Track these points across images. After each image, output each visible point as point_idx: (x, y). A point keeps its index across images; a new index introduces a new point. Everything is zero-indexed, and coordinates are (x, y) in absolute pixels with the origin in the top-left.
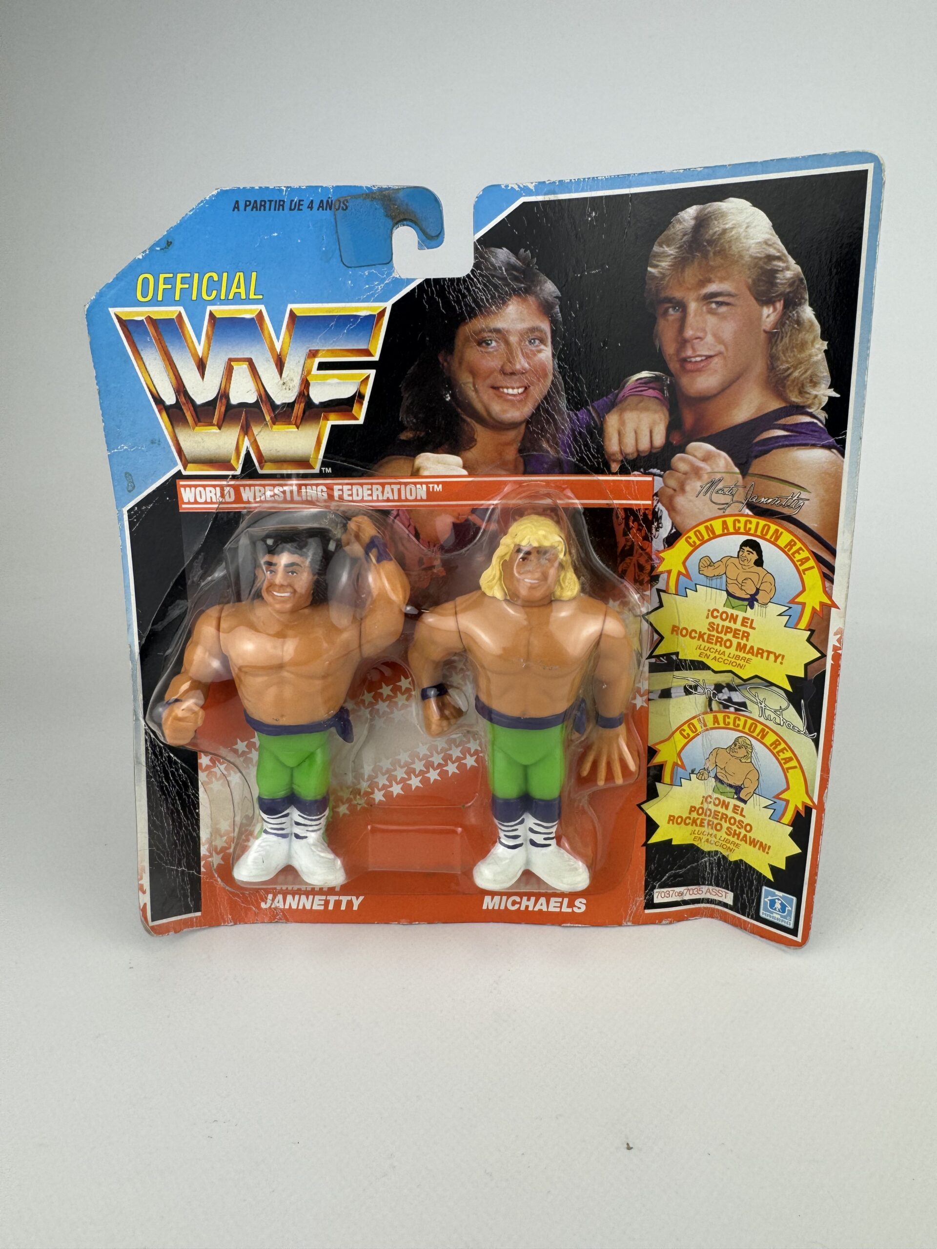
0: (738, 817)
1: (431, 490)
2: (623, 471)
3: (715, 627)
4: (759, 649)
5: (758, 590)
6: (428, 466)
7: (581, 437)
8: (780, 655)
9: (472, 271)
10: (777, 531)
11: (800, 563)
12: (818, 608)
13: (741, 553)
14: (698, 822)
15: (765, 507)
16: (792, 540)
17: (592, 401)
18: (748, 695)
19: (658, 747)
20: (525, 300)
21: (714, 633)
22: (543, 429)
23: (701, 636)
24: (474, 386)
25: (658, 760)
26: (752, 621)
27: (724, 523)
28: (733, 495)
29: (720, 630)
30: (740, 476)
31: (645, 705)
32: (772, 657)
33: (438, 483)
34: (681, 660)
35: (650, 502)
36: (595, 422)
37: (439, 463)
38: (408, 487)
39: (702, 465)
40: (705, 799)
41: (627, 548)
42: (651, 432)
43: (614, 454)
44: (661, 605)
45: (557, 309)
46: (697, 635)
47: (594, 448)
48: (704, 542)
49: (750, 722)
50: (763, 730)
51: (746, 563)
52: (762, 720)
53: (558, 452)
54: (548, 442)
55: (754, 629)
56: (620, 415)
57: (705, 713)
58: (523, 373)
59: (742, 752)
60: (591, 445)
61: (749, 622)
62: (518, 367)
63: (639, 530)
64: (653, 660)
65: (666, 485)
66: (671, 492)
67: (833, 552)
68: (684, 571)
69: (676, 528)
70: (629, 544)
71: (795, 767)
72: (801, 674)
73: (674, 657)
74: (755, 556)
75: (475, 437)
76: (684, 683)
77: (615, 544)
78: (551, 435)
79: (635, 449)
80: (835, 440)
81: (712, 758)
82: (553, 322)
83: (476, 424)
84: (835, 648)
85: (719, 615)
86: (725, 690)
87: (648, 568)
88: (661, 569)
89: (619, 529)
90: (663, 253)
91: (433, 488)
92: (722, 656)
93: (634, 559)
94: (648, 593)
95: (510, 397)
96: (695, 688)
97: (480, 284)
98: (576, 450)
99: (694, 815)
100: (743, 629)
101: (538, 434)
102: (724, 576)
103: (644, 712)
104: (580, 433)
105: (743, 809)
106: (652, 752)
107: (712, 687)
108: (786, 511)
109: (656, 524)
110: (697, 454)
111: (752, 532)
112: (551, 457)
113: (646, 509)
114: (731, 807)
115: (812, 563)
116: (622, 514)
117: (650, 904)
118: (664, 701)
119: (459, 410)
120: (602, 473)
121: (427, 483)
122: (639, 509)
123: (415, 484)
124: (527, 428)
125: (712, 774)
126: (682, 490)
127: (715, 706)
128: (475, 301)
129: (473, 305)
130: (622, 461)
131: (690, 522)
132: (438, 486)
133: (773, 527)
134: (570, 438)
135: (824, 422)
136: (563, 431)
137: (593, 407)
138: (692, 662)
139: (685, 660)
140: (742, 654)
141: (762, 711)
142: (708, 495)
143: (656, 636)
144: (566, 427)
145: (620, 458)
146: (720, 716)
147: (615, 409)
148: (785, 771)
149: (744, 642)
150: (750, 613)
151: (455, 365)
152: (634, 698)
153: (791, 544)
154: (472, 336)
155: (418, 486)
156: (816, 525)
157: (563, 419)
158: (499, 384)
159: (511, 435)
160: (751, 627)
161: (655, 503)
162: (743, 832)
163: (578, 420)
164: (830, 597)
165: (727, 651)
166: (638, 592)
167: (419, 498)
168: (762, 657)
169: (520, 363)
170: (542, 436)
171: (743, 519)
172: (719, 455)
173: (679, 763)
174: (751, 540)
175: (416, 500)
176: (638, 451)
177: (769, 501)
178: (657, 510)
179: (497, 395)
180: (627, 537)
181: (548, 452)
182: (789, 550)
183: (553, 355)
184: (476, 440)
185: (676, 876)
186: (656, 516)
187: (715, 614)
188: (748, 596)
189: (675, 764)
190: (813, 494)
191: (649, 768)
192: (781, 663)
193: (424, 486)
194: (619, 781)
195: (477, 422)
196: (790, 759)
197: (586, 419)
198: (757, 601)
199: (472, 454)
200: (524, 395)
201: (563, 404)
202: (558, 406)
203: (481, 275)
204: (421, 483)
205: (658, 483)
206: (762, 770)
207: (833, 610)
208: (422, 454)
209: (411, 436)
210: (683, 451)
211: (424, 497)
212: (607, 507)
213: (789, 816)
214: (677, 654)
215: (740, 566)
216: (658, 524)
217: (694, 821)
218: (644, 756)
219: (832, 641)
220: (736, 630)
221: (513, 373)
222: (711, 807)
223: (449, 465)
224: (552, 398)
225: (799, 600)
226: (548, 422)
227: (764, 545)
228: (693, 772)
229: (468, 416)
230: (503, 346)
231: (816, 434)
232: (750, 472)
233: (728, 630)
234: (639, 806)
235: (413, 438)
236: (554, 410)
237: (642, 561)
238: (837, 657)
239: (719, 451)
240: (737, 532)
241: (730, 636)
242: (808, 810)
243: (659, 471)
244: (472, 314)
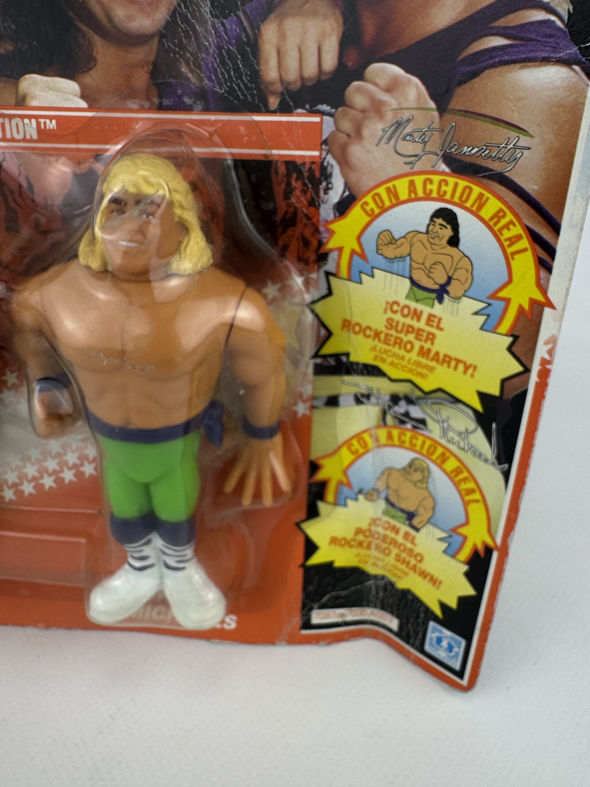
0: (409, 545)
1: (43, 127)
2: (284, 109)
3: (394, 324)
4: (446, 356)
5: (450, 279)
6: (37, 93)
7: (229, 59)
8: (471, 366)
10: (481, 196)
11: (508, 243)
12: (526, 306)
13: (431, 227)
14: (365, 545)
15: (468, 160)
16: (501, 210)
17: (243, 4)
18: (428, 411)
19: (323, 462)
21: (393, 332)
22: (181, 46)
23: (377, 334)
25: (321, 475)
26: (440, 319)
27: (412, 184)
28: (425, 143)
29: (400, 328)
30: (436, 114)
31: (308, 412)
32: (461, 367)
33: (51, 118)
34: (352, 363)
35: (316, 153)
36: (247, 36)
37: (50, 89)
38: (14, 121)
39: (385, 97)
40: (374, 521)
41: (289, 216)
42: (319, 50)
43: (272, 84)
44: (330, 293)
46: (372, 334)
47: (246, 75)
48: (384, 210)
49: (428, 443)
50: (443, 454)
51: (436, 241)
52: (443, 442)
53: (201, 80)
54: (188, 64)
55: (441, 329)
56: (280, 26)
57: (378, 427)
59: (417, 476)
60: (242, 69)
61: (436, 320)
63: (304, 192)
64: (319, 361)
65: (338, 129)
66: (342, 137)
67: (556, 228)
68: (358, 249)
69: (349, 191)
70: (291, 210)
71: (477, 501)
72: (495, 391)
73: (344, 359)
74: (448, 232)
75: (94, 54)
76: (354, 390)
77: (274, 211)
78: (192, 54)
79: (298, 76)
80: (580, 48)
81: (384, 478)
83: (95, 36)
84: (544, 362)
85: (399, 309)
86: (403, 403)
87: (315, 243)
88: (331, 244)
89: (279, 190)
91: (45, 123)
92: (400, 362)
93: (298, 230)
94: (314, 276)
96: (368, 396)
98: (224, 77)
99: (360, 537)
100: (428, 329)
101: (175, 52)
102: (408, 258)
103: (307, 423)
104: (229, 51)
105: (414, 538)
106: (314, 467)
107: (387, 398)
108: (496, 167)
109: (324, 184)
110: (379, 81)
111: (448, 197)
112: (193, 87)
113: (313, 163)
114: (402, 533)
115: (525, 243)
116: (282, 169)
117: (307, 625)
118: (330, 411)
119: (71, 14)
120: (257, 110)
121: (36, 117)
122: (304, 163)
123: (22, 117)
124: (161, 43)
125: (383, 495)
126: (358, 134)
127: (389, 420)
130: (282, 94)
131: (367, 182)
132: (51, 122)
133: (477, 190)
134: (216, 60)
135: (566, 18)
136: (207, 50)
137: (244, 12)
138: (366, 366)
139: (357, 364)
140: (424, 361)
141: (444, 432)
142: (392, 142)
143: (323, 332)
144: (210, 41)
145: (279, 88)
146: (395, 433)
147: (272, 16)
148: (466, 504)
149: (427, 345)
150: (438, 309)
152: (296, 404)
153: (500, 215)
155: (26, 121)
156: (536, 187)
157: (206, 31)
159: (141, 52)
160: (439, 328)
161: (324, 155)
162: (413, 562)
163: (226, 32)
164: (544, 291)
165: (408, 356)
166: (301, 274)
167: (28, 137)
168: (449, 366)
170: (181, 56)
171: (436, 179)
172: (409, 80)
173: (345, 480)
174: (446, 209)
175: (24, 140)
176: (302, 78)
177: (474, 151)
178: (325, 164)
180: (289, 201)
181: (188, 79)
182: (495, 224)
184: (95, 59)
185: (338, 597)
186: (326, 175)
187: (395, 307)
188: (437, 287)
189: (340, 483)
190: (537, 140)
191: (310, 486)
192: (472, 376)
193: (34, 121)
194: (268, 501)
195: (95, 32)
196: (472, 491)
197: (236, 30)
198: (447, 293)
199: (91, 78)
201: (206, 9)
202: (200, 11)
204: (30, 117)
205: (328, 125)
206: (440, 500)
207: (547, 311)
208: (27, 76)
209: (11, 48)
210: (361, 77)
211: (35, 136)
212: (263, 158)
213: (466, 553)
214: (347, 355)
215: (428, 245)
216: (327, 184)
217: (360, 544)
218: (305, 471)
219: (541, 351)
220: (420, 330)
222: (381, 530)
223: (62, 92)
225: (503, 294)
226: (188, 36)
227: (462, 216)
228: (360, 492)
231: (552, 40)
232: (451, 106)
233: (409, 329)
234: (298, 525)
235: (13, 52)
236: (194, 17)
237: (307, 233)
238: (544, 374)
239: (409, 76)
240: (428, 197)
241: (411, 337)
242: (489, 551)
243: (329, 108)
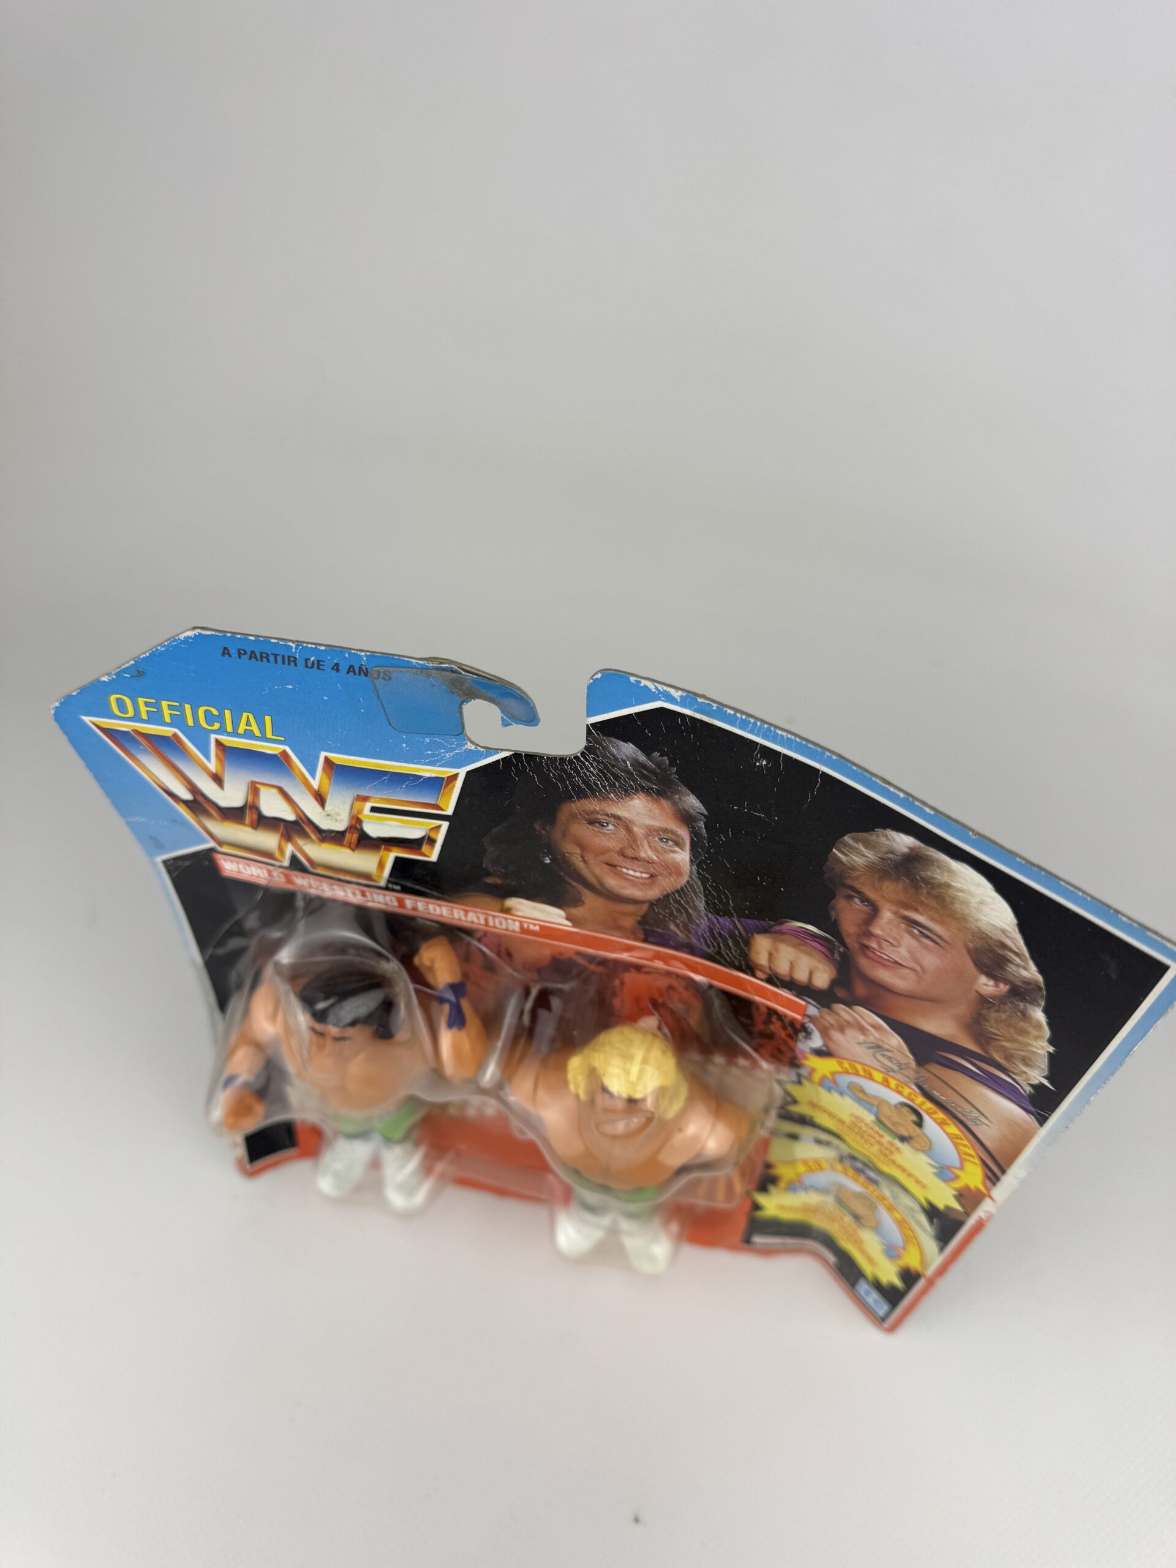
2: (771, 983)
3: (858, 1127)
4: (901, 1166)
5: (911, 1137)
6: (522, 909)
7: (720, 937)
9: (583, 754)
11: (963, 1153)
12: (972, 1187)
14: (812, 1212)
15: (936, 1098)
17: (739, 917)
18: (882, 1180)
19: (778, 1165)
20: (657, 801)
21: (856, 1129)
22: (672, 915)
23: (841, 1122)
24: (583, 857)
25: (775, 1172)
28: (901, 1069)
29: (862, 1130)
30: (913, 1062)
31: (768, 1136)
32: (914, 1181)
33: (534, 925)
34: (815, 1124)
35: (799, 1017)
36: (740, 934)
37: (537, 910)
38: (497, 919)
39: (869, 1028)
41: (766, 1033)
42: (811, 973)
43: (761, 966)
44: (799, 1084)
45: (702, 824)
46: (837, 1120)
47: (736, 952)
50: (890, 1207)
53: (688, 937)
54: (677, 926)
56: (774, 942)
57: (834, 1162)
58: (649, 862)
60: (733, 948)
62: (643, 855)
63: (783, 1029)
64: (783, 1112)
65: (822, 1017)
66: (826, 1023)
67: (1002, 1171)
68: (831, 1078)
69: (827, 1049)
70: (769, 1031)
71: (915, 1244)
72: (939, 1206)
73: (807, 1119)
74: (914, 1118)
75: (582, 899)
76: (815, 1137)
77: (752, 1025)
78: (682, 922)
79: (788, 974)
80: (1036, 1111)
82: (694, 833)
83: (584, 889)
84: (982, 1219)
85: (864, 1123)
87: (789, 1055)
88: (806, 1063)
89: (759, 1019)
90: (857, 849)
91: (528, 926)
93: (774, 1043)
94: (785, 1070)
95: (630, 877)
96: (827, 1145)
97: (594, 768)
98: (713, 945)
99: (808, 1208)
100: (888, 1146)
101: (664, 916)
102: (876, 1107)
103: (767, 1142)
104: (720, 934)
106: (769, 1166)
107: (846, 1154)
109: (804, 1034)
110: (865, 1017)
112: (680, 939)
113: (795, 1020)
116: (764, 1010)
117: (747, 1243)
118: (790, 1141)
119: (562, 874)
120: (744, 972)
122: (786, 1016)
124: (651, 908)
126: (842, 1030)
127: (846, 1164)
128: (584, 782)
129: (583, 787)
130: (771, 976)
131: (845, 1055)
134: (706, 933)
135: (1028, 1093)
136: (698, 925)
137: (739, 922)
138: (829, 1131)
139: (820, 1126)
140: (882, 1157)
141: (894, 1198)
142: (872, 1051)
143: (790, 1100)
144: (704, 923)
145: (768, 971)
146: (851, 1173)
148: (905, 1241)
149: (886, 1152)
151: (557, 835)
153: (958, 1137)
154: (580, 814)
155: (510, 921)
156: (989, 1143)
157: (699, 916)
158: (615, 863)
159: (631, 908)
160: (898, 1152)
162: (854, 1239)
163: (719, 924)
165: (867, 1146)
166: (773, 1065)
167: (510, 930)
168: (903, 1173)
169: (646, 853)
170: (671, 920)
172: (891, 1033)
173: (798, 1179)
175: (507, 930)
176: (792, 977)
177: (942, 1097)
178: (807, 1026)
179: (614, 873)
180: (768, 1027)
181: (676, 934)
182: (955, 1138)
183: (691, 861)
184: (583, 901)
185: (776, 1232)
186: (806, 1031)
187: (861, 1120)
188: (899, 1134)
189: (793, 1180)
190: (995, 1127)
191: (763, 1174)
192: (922, 1189)
195: (585, 887)
196: (912, 1238)
197: (729, 927)
198: (908, 1142)
199: (576, 911)
200: (650, 881)
201: (701, 904)
202: (694, 904)
203: (594, 759)
205: (813, 1010)
207: (989, 1200)
208: (515, 899)
209: (499, 881)
210: (848, 1006)
211: (517, 930)
212: (745, 997)
213: (900, 1263)
214: (812, 1119)
215: (895, 1112)
216: (807, 1036)
217: (807, 1211)
219: (981, 1213)
220: (880, 1142)
221: (635, 859)
223: (548, 913)
224: (686, 895)
225: (954, 1171)
226: (679, 912)
228: (812, 1189)
229: (574, 880)
230: (623, 832)
231: (1015, 1094)
232: (927, 1067)
233: (871, 1136)
235: (502, 883)
236: (688, 903)
237: (783, 1048)
238: (980, 1226)
239: (892, 1031)
241: (873, 1140)
242: (919, 1274)
243: (815, 1003)
244: (581, 794)
